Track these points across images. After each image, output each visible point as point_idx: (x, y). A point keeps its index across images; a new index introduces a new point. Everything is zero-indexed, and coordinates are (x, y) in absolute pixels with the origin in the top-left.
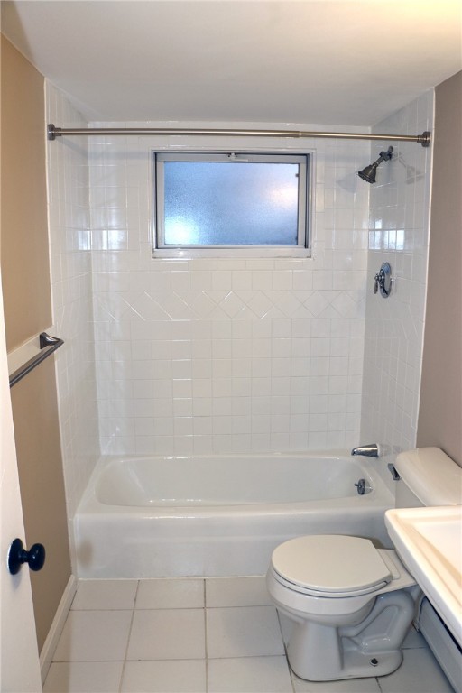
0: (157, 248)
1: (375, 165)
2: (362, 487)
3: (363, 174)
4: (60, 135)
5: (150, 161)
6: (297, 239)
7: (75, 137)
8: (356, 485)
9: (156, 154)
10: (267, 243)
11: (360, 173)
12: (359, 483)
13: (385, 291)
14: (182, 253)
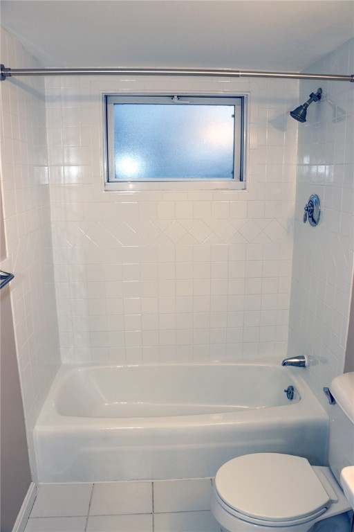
0: (108, 182)
1: (306, 106)
2: (290, 393)
3: (294, 114)
4: (10, 75)
5: (101, 103)
6: (233, 173)
7: (23, 77)
8: (286, 391)
9: (106, 97)
10: (207, 176)
11: (291, 112)
12: (288, 389)
13: (313, 220)
14: (131, 186)
